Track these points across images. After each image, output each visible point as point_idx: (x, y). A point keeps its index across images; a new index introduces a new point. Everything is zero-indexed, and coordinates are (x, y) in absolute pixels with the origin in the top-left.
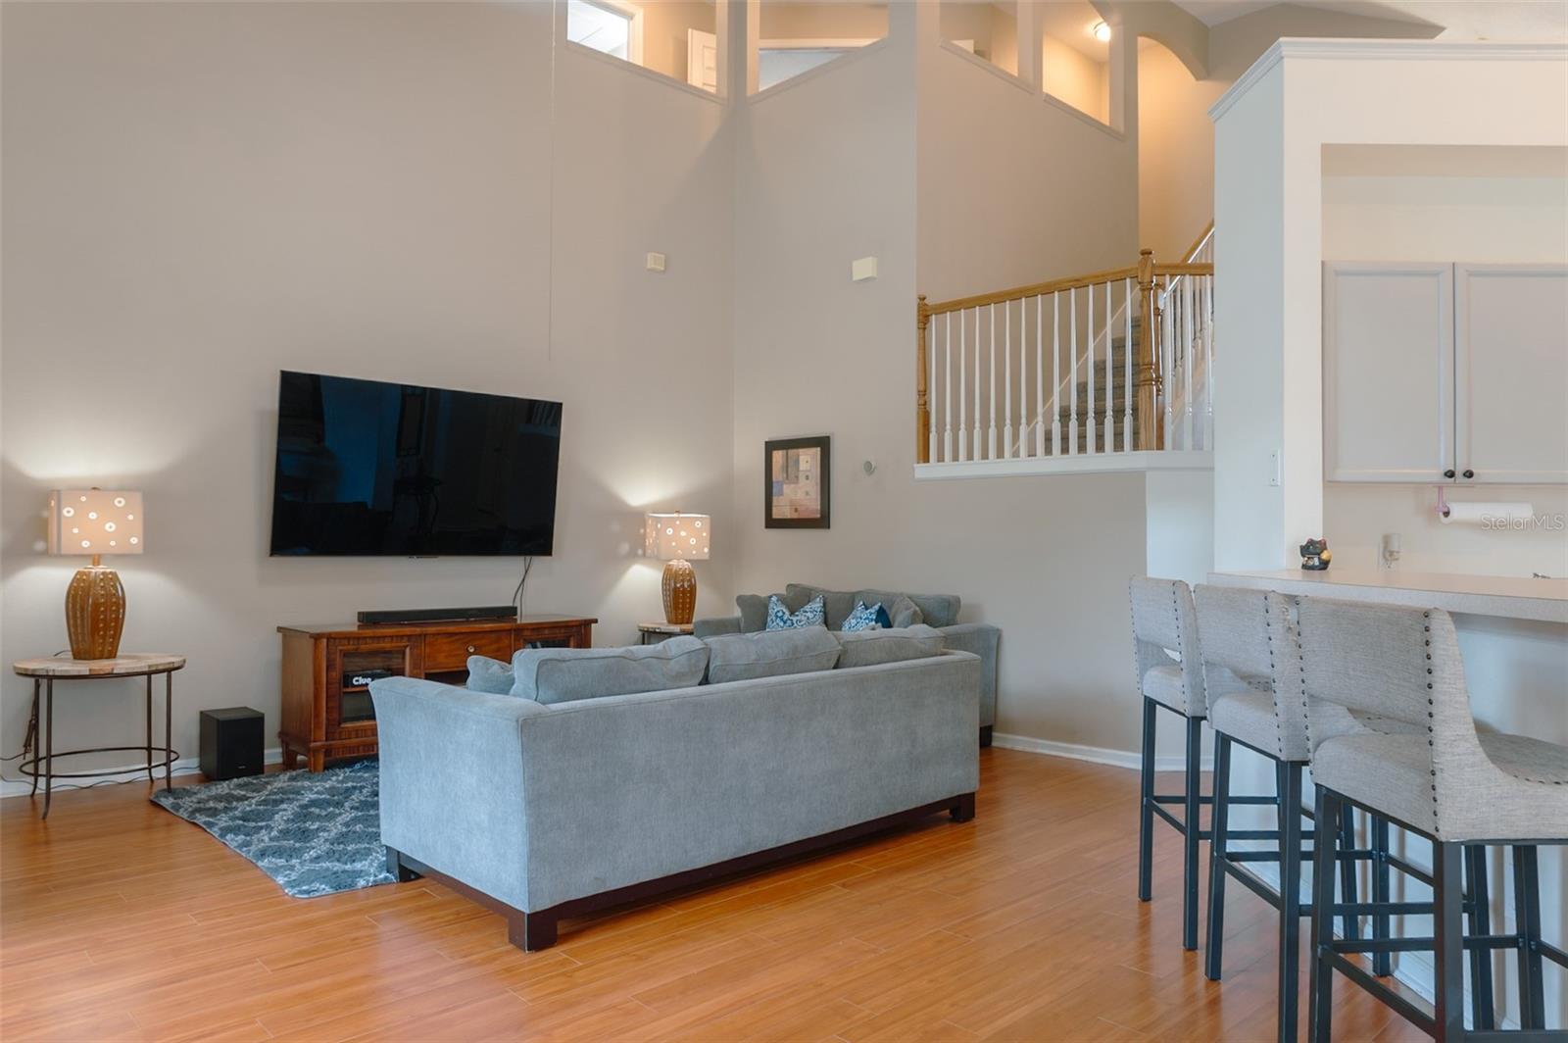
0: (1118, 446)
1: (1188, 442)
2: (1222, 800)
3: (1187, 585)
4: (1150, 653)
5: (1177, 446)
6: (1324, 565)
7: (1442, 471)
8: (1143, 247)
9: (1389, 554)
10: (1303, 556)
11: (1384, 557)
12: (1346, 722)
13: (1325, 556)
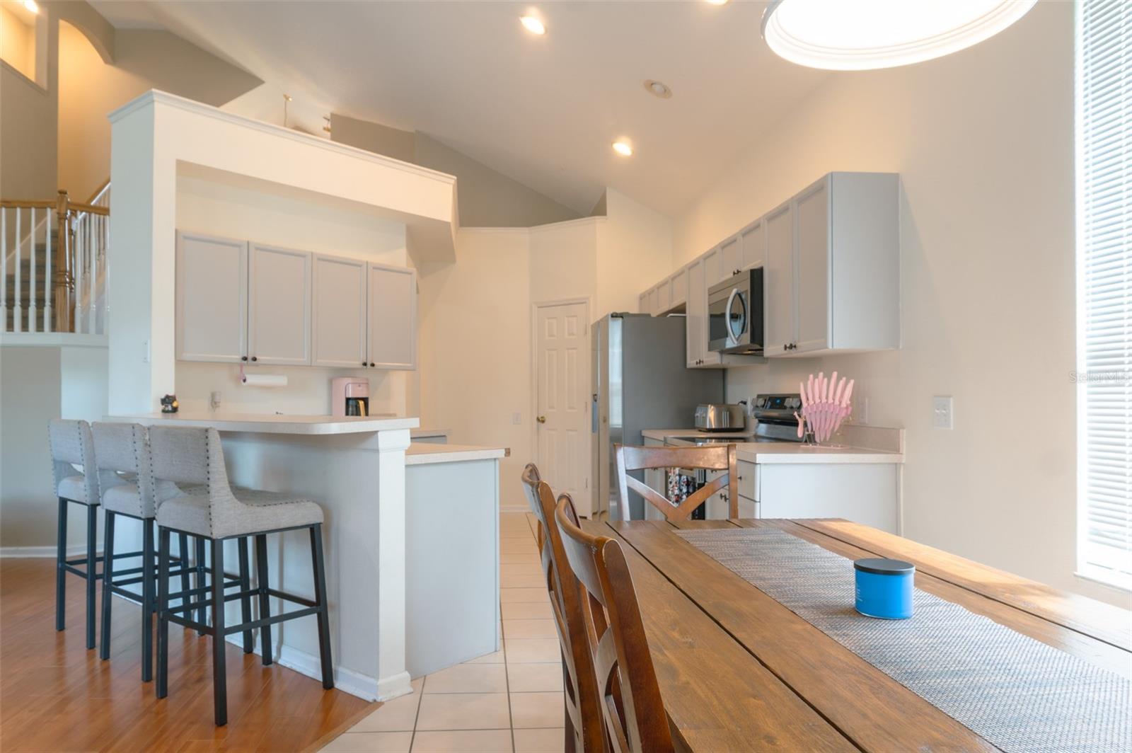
0: (40, 327)
1: (92, 328)
2: (109, 556)
3: (88, 423)
4: (63, 469)
5: (85, 330)
6: (175, 410)
7: (241, 356)
8: (61, 188)
9: (214, 403)
10: (163, 404)
11: (212, 405)
12: (175, 491)
13: (175, 404)
